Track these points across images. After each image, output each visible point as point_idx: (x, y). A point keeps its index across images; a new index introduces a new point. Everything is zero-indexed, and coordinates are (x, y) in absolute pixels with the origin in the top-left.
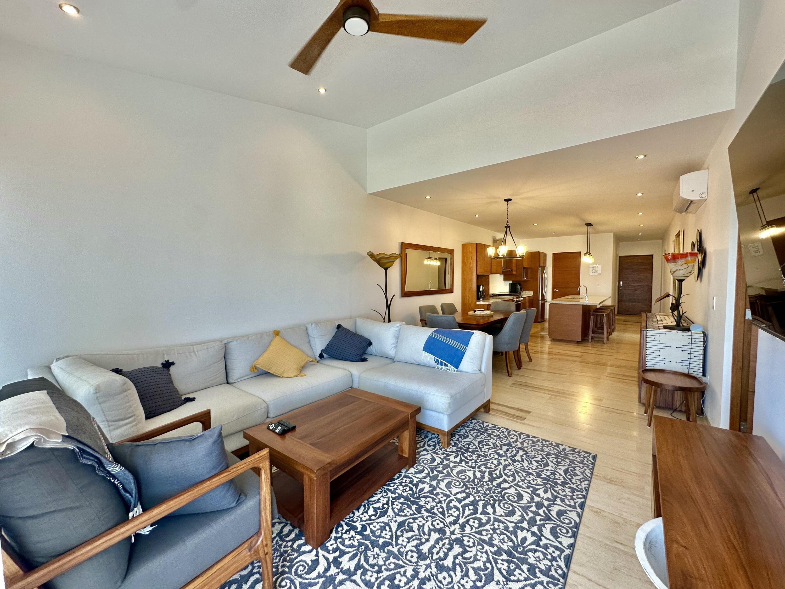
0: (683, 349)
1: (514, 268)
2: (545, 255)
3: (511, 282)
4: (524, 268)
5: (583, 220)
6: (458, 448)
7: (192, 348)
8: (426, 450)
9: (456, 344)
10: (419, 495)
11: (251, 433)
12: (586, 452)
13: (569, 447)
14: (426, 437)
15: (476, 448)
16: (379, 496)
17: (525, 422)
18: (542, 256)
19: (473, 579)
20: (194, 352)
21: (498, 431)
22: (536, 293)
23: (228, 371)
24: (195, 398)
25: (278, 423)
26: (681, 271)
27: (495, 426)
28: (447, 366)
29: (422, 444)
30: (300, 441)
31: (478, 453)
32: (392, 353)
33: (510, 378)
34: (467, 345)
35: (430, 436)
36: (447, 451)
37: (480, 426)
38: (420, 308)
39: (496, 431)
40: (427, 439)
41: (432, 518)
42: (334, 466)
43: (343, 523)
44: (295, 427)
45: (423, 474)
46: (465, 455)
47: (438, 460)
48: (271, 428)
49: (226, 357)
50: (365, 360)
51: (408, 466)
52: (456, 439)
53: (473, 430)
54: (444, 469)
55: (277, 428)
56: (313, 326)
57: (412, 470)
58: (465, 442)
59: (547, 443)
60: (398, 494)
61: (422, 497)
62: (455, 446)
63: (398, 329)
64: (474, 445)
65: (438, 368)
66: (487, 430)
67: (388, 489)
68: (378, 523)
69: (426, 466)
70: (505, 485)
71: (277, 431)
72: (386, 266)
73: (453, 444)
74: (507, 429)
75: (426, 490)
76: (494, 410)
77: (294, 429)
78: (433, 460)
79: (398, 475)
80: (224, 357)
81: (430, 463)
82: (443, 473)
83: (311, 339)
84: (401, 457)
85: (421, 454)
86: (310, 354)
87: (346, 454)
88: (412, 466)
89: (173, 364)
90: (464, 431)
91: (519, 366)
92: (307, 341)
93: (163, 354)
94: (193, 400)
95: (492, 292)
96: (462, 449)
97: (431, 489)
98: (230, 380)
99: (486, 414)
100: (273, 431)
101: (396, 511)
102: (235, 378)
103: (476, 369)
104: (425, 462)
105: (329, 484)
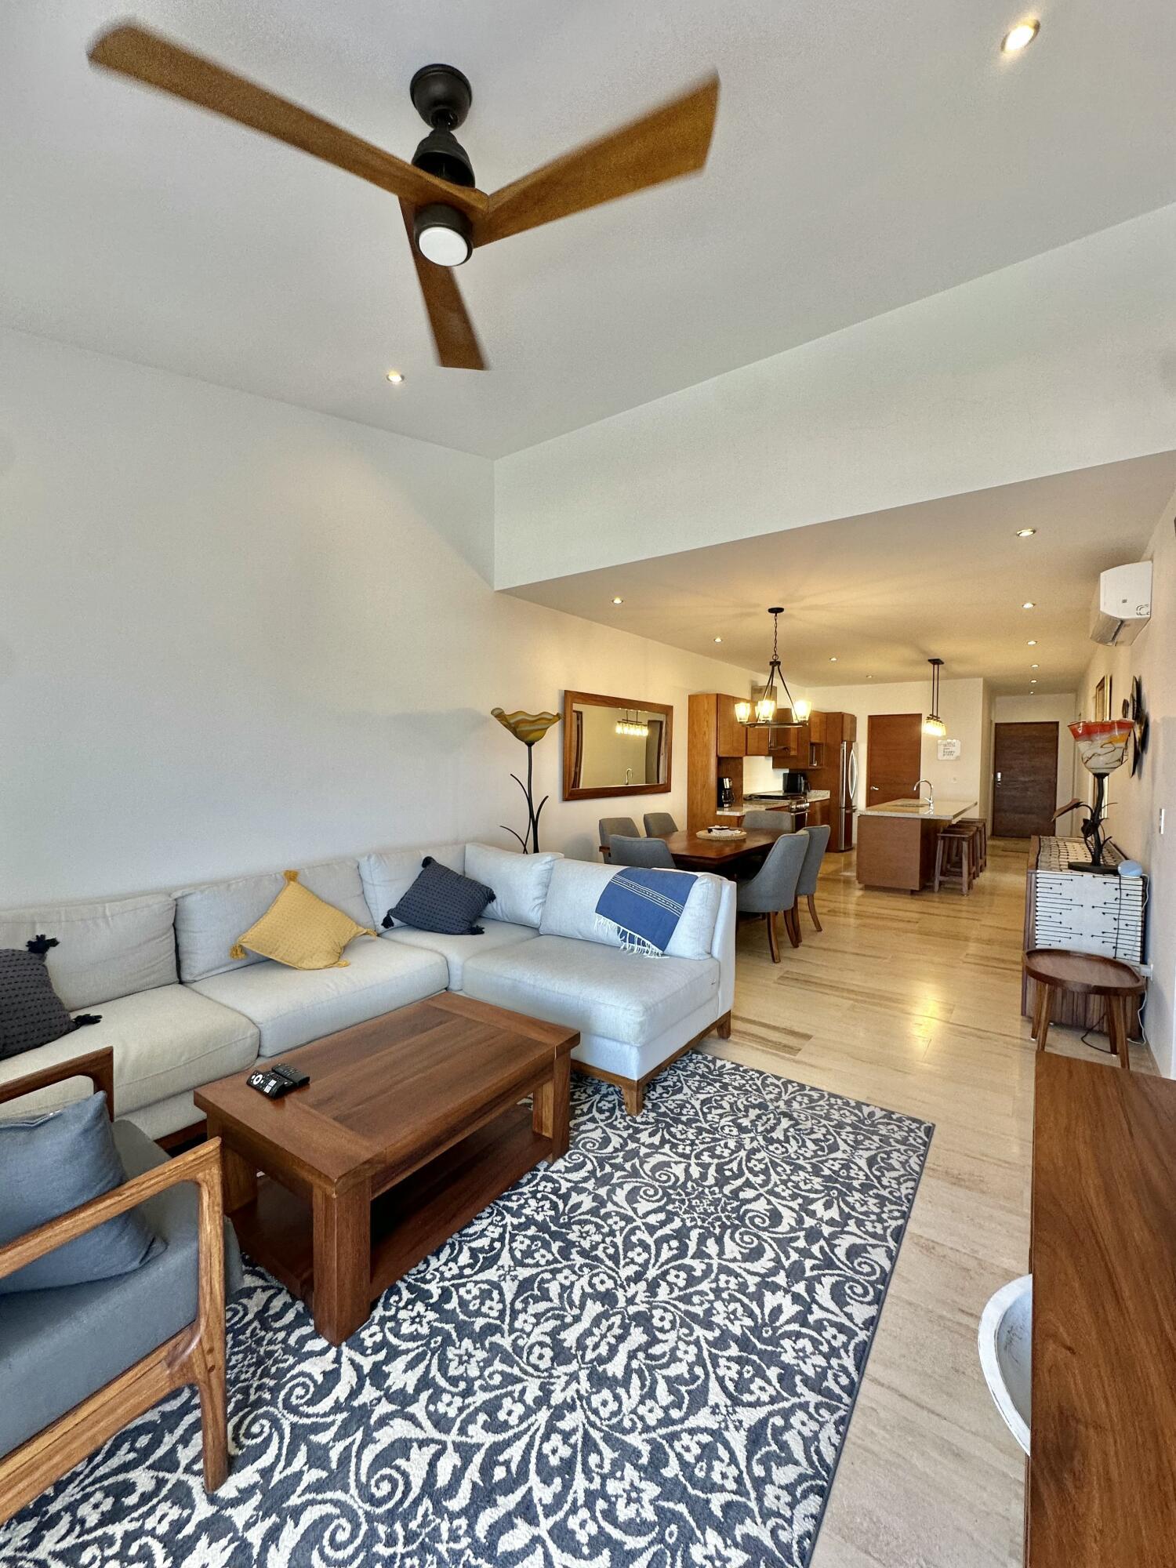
0: (1105, 911)
1: (793, 745)
2: (853, 719)
3: (787, 771)
4: (812, 744)
5: (924, 652)
6: (659, 1114)
7: (100, 909)
8: (593, 1120)
9: (662, 900)
10: (570, 1218)
11: (209, 1095)
12: (914, 1120)
13: (882, 1109)
14: (597, 1091)
15: (696, 1114)
16: (485, 1222)
17: (799, 1057)
18: (847, 721)
19: (664, 1404)
20: (105, 916)
21: (743, 1077)
22: (835, 793)
23: (182, 957)
24: (100, 1017)
25: (273, 1071)
26: (1101, 758)
27: (737, 1067)
28: (644, 944)
29: (585, 1107)
30: (313, 1111)
31: (699, 1124)
32: (534, 916)
33: (778, 965)
34: (683, 900)
35: (604, 1091)
36: (636, 1122)
37: (708, 1067)
38: (602, 824)
39: (738, 1077)
40: (597, 1097)
41: (592, 1267)
42: (380, 1167)
43: (402, 1285)
44: (307, 1079)
45: (583, 1173)
46: (672, 1129)
47: (616, 1142)
48: (255, 1083)
49: (180, 926)
50: (478, 931)
51: (551, 1156)
52: (657, 1095)
53: (693, 1074)
54: (626, 1161)
55: (267, 1082)
56: (373, 859)
57: (560, 1164)
58: (674, 1101)
59: (839, 1102)
60: (527, 1217)
61: (574, 1223)
62: (652, 1110)
63: (548, 867)
64: (693, 1107)
65: (625, 948)
66: (721, 1075)
67: (506, 1208)
68: (476, 1283)
69: (590, 1155)
70: (749, 1194)
71: (267, 1090)
72: (531, 737)
73: (650, 1106)
74: (761, 1073)
75: (585, 1208)
76: (739, 1032)
77: (304, 1083)
78: (607, 1140)
79: (529, 1176)
80: (174, 925)
81: (600, 1148)
82: (624, 1169)
83: (368, 887)
84: (538, 1137)
85: (582, 1128)
86: (364, 918)
87: (410, 1138)
88: (561, 1155)
89: (54, 943)
90: (675, 1079)
91: (796, 941)
92: (359, 892)
93: (34, 923)
94: (95, 1020)
95: (747, 790)
96: (668, 1116)
97: (595, 1204)
98: (186, 977)
99: (722, 1042)
100: (259, 1089)
101: (518, 1255)
102: (196, 972)
103: (701, 950)
104: (589, 1146)
105: (368, 1205)
